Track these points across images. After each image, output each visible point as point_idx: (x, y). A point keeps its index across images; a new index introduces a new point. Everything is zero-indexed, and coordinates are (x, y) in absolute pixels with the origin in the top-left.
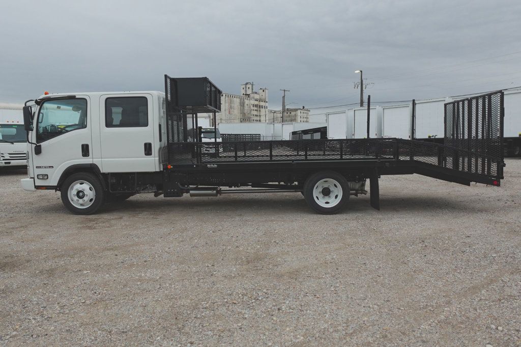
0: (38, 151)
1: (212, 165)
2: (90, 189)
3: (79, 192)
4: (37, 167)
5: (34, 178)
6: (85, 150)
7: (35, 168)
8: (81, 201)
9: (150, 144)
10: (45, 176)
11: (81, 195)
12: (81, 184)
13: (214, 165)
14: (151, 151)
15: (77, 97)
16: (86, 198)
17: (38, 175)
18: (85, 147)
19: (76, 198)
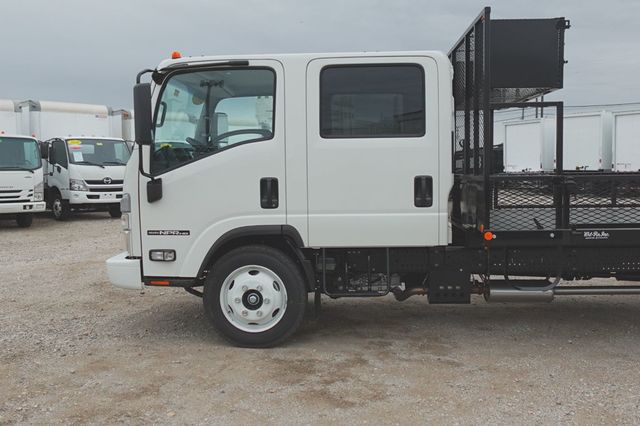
0: (155, 193)
1: (596, 234)
2: (276, 286)
3: (248, 293)
4: (150, 233)
5: (141, 258)
6: (269, 192)
7: (144, 233)
8: (253, 315)
9: (429, 180)
10: (169, 255)
11: (252, 300)
12: (253, 273)
13: (600, 232)
14: (431, 195)
15: (252, 64)
16: (265, 309)
17: (151, 252)
18: (269, 184)
19: (240, 308)
